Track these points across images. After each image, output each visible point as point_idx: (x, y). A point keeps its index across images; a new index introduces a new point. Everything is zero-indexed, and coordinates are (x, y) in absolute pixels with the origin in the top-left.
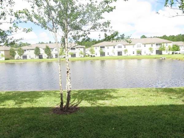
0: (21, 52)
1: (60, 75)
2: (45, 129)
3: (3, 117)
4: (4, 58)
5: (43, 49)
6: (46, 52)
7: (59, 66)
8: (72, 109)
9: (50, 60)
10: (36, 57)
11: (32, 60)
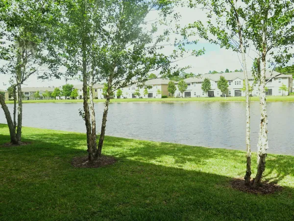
0: (184, 86)
1: (248, 125)
2: (219, 211)
3: (159, 178)
4: (160, 96)
5: (216, 82)
6: (219, 87)
7: (247, 109)
8: (267, 187)
9: (225, 99)
10: (203, 94)
11: (198, 99)
